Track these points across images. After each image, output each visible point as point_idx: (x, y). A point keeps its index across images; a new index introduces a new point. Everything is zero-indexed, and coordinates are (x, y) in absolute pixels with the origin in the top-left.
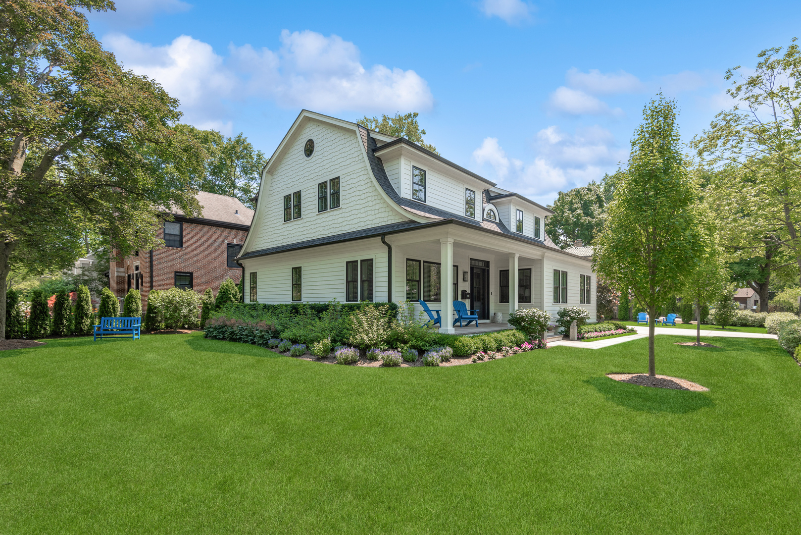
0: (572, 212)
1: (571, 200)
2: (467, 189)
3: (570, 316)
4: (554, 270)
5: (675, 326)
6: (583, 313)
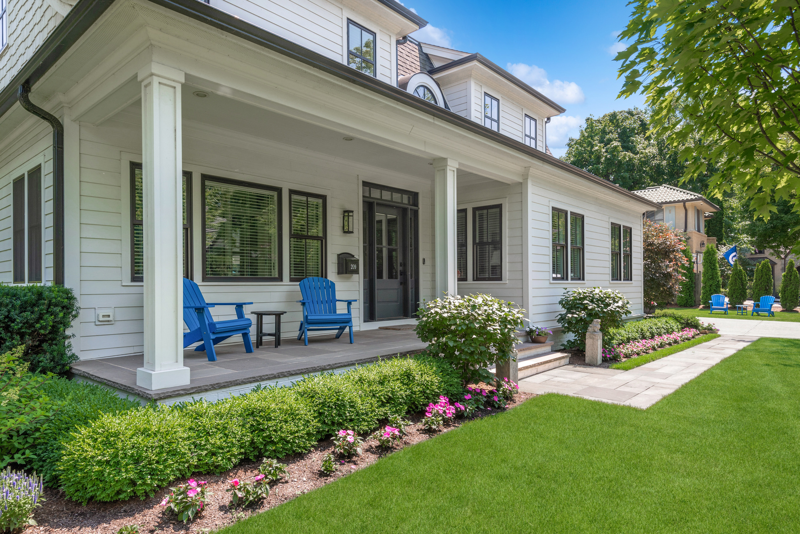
0: (606, 145)
1: (604, 128)
2: (350, 21)
3: (585, 308)
4: (554, 209)
5: (773, 316)
6: (614, 301)
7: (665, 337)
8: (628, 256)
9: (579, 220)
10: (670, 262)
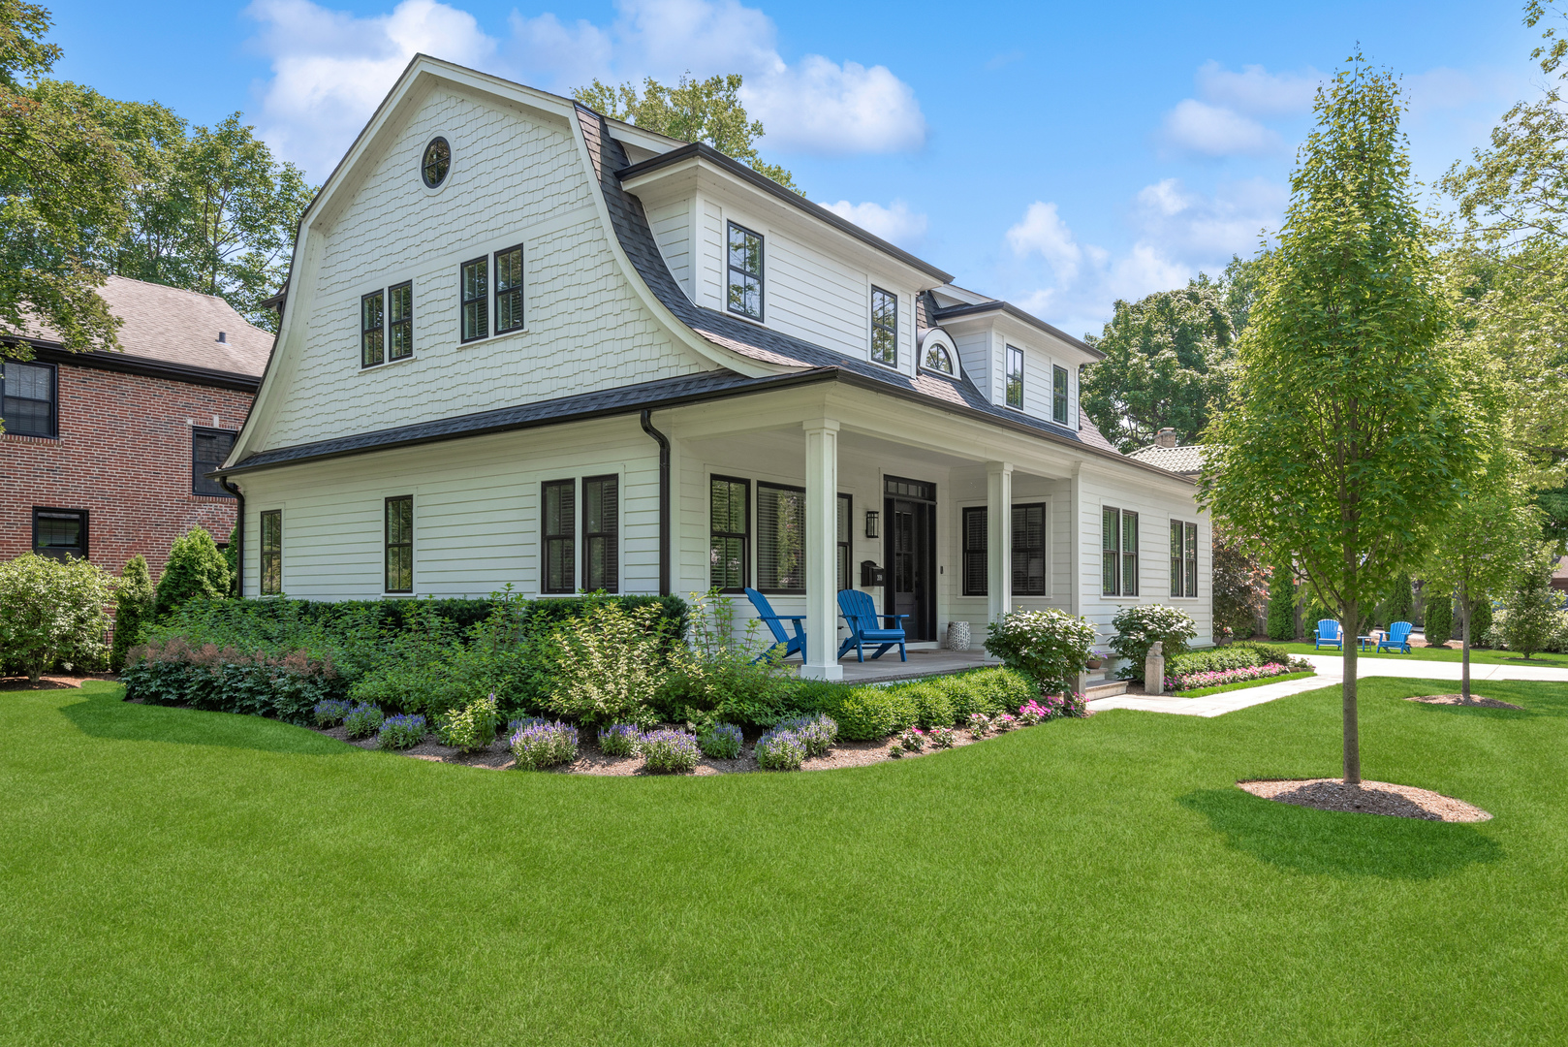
0: (1151, 355)
1: (1148, 324)
2: (875, 288)
3: (1145, 629)
4: (1105, 507)
5: (1409, 652)
6: (1178, 621)
7: (1239, 671)
8: (1193, 563)
9: (1133, 518)
10: (1249, 571)
